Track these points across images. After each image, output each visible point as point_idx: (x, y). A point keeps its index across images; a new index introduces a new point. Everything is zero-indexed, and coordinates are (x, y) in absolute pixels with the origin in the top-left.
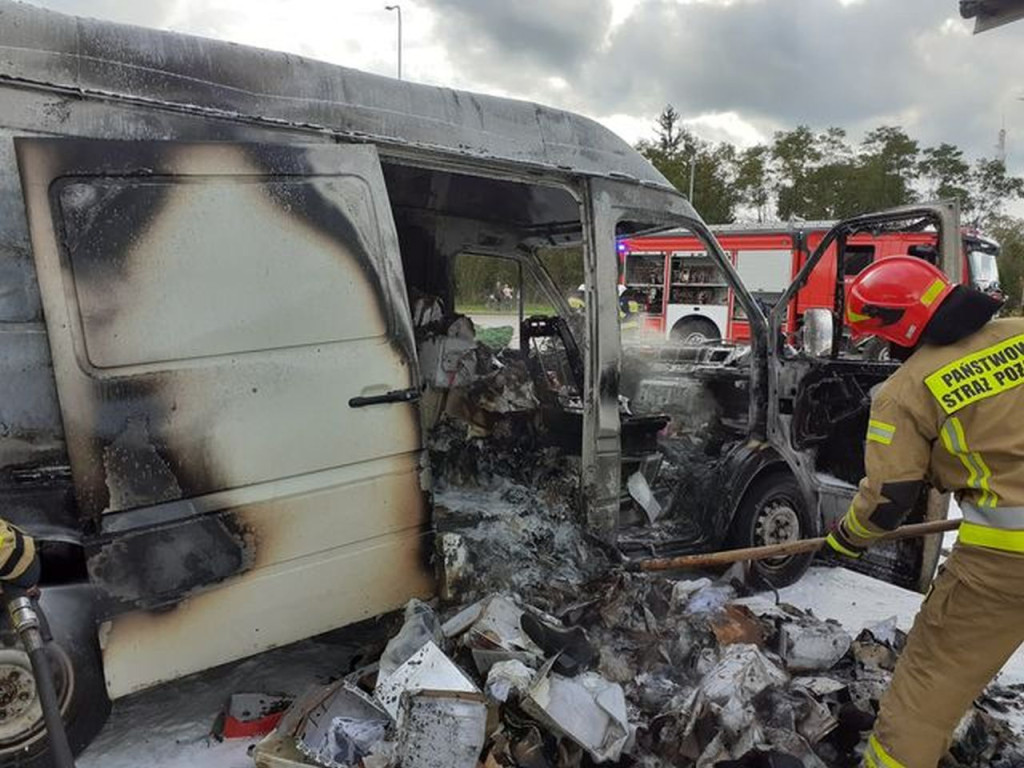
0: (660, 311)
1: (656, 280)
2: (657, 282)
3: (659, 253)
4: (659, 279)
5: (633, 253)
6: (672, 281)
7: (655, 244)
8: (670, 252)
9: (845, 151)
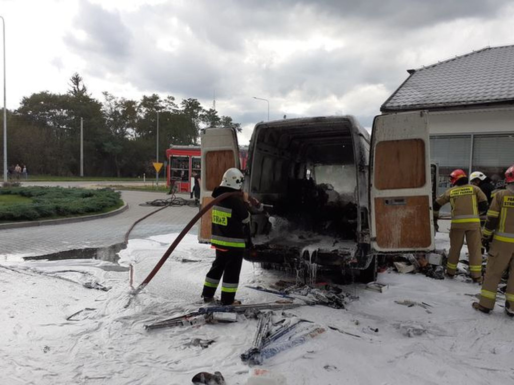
0: (188, 180)
1: (185, 166)
2: (185, 168)
3: (186, 156)
4: (186, 167)
5: (174, 156)
6: (193, 168)
7: (185, 153)
8: (191, 157)
9: (175, 107)
